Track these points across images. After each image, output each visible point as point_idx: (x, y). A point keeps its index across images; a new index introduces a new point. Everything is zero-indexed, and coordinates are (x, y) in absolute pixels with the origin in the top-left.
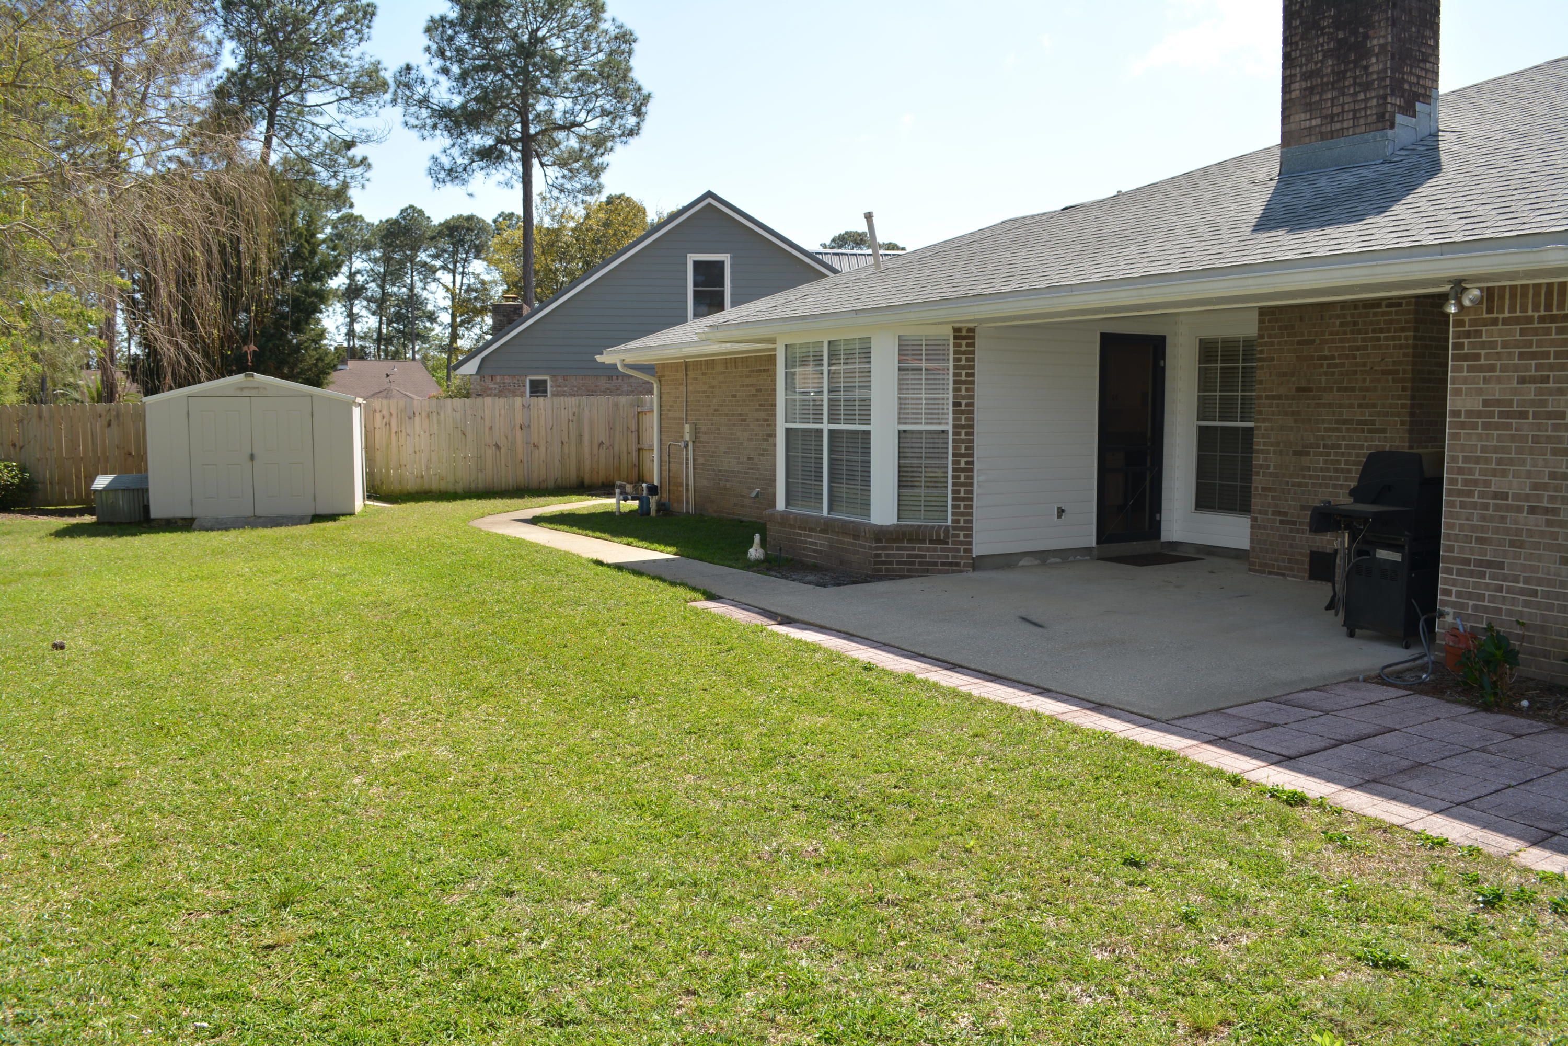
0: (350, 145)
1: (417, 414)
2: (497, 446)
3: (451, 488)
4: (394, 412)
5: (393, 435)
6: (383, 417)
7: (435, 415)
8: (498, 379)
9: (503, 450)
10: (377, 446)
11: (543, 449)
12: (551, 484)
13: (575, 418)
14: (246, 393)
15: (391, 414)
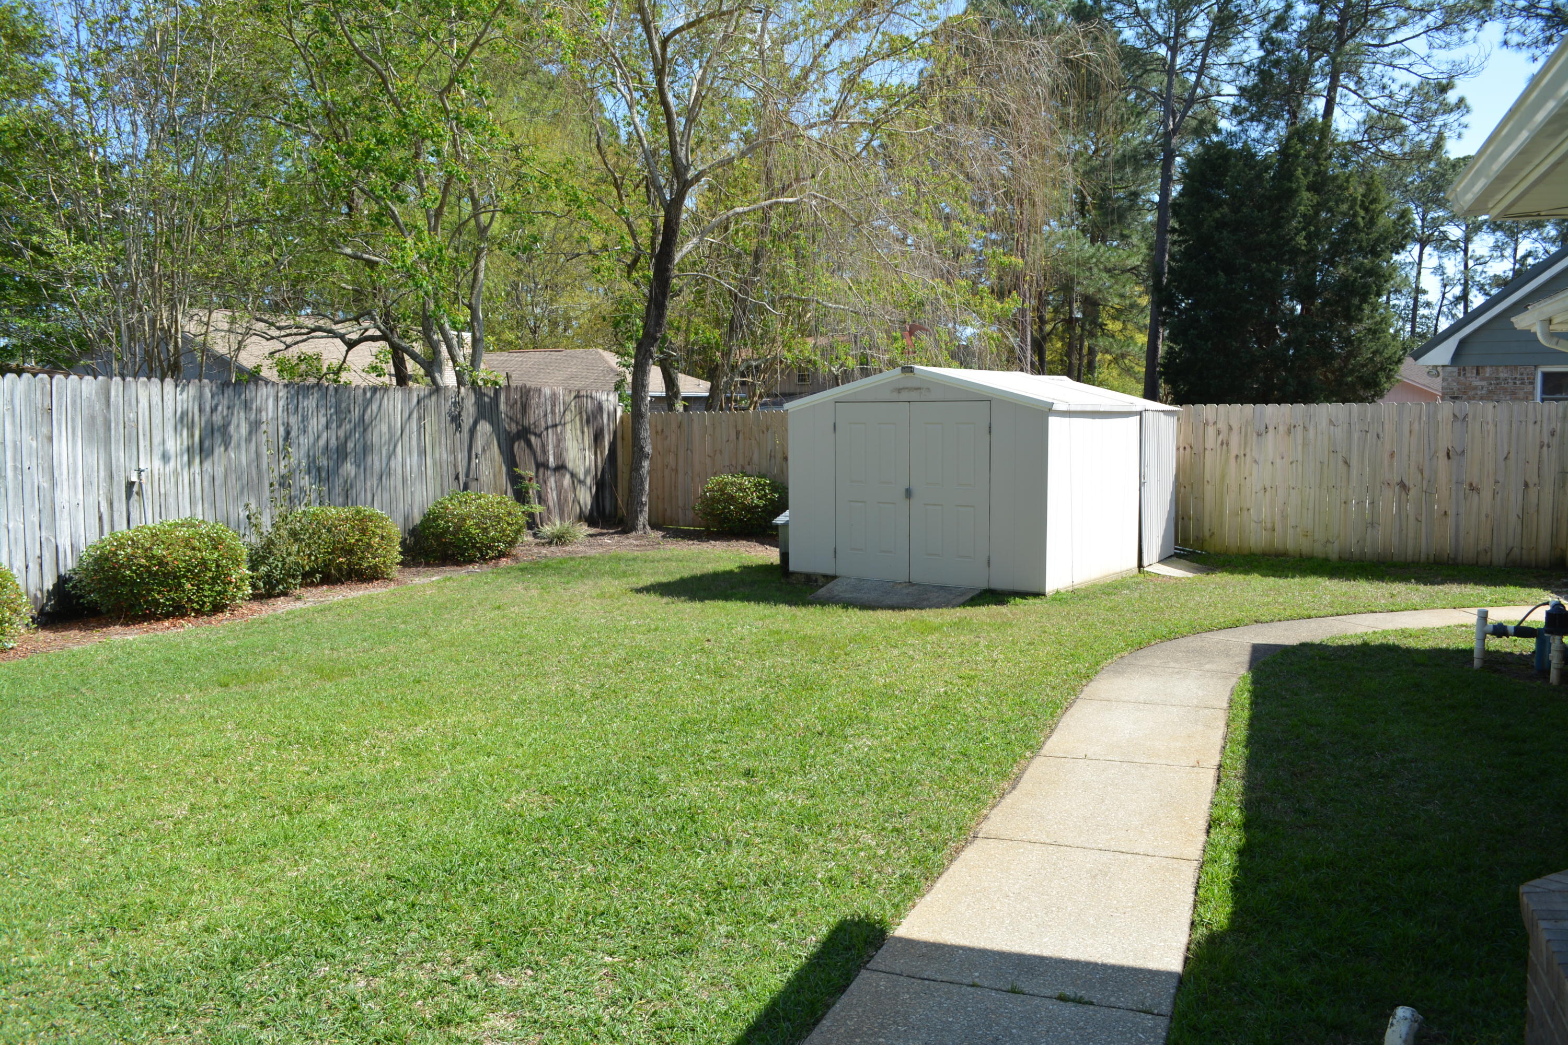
0: (1443, 89)
1: (1271, 429)
2: (1403, 486)
3: (1318, 550)
4: (1235, 427)
5: (1232, 460)
6: (1219, 433)
7: (1299, 430)
8: (1488, 372)
9: (1413, 492)
10: (1208, 476)
11: (1486, 494)
12: (1499, 557)
13: (1555, 441)
14: (905, 396)
15: (1231, 428)
